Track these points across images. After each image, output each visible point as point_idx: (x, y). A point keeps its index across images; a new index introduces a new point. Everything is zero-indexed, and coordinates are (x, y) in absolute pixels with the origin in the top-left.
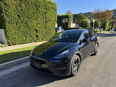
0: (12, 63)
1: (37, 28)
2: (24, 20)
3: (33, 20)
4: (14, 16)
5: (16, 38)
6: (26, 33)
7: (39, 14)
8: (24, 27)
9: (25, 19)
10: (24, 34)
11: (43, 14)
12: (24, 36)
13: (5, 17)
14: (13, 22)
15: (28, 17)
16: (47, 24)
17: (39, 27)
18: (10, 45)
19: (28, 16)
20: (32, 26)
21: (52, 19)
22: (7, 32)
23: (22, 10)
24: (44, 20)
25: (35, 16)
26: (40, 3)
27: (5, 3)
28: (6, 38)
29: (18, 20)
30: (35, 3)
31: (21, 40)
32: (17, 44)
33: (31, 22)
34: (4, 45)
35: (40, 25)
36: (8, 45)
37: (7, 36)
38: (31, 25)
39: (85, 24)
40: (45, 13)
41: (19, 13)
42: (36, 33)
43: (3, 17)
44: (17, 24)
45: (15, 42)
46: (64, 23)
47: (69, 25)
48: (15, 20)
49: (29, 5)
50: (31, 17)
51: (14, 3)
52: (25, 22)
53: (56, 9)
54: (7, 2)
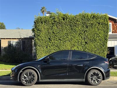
2: (54, 42)
3: (66, 42)
4: (44, 40)
8: (54, 50)
9: (56, 42)
13: (37, 41)
14: (43, 45)
22: (38, 55)
25: (69, 37)
26: (77, 21)
27: (38, 29)
29: (49, 43)
30: (70, 22)
33: (64, 44)
38: (63, 48)
41: (50, 36)
44: (47, 48)
48: (46, 43)
49: (62, 26)
50: (64, 38)
51: (46, 27)
52: (56, 45)
53: (106, 23)
54: (40, 28)
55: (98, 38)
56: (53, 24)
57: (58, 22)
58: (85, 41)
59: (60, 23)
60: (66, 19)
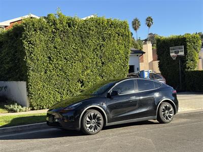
0: (29, 126)
1: (83, 78)
2: (58, 64)
3: (75, 63)
4: (41, 59)
5: (43, 97)
6: (62, 87)
7: (87, 51)
8: (58, 75)
9: (60, 62)
10: (58, 88)
11: (96, 48)
12: (58, 92)
13: (29, 61)
14: (39, 69)
16: (105, 67)
17: (88, 74)
18: (33, 109)
19: (67, 57)
20: (74, 74)
22: (30, 85)
23: (56, 48)
24: (99, 60)
25: (80, 54)
26: (90, 29)
27: (30, 41)
28: (28, 95)
29: (49, 64)
30: (80, 31)
31: (53, 99)
32: (44, 107)
33: (72, 66)
34: (24, 109)
35: (89, 71)
36: (30, 109)
37: (29, 93)
38: (72, 72)
40: (100, 46)
41: (50, 53)
42: (82, 86)
43: (26, 62)
44: (46, 73)
45: (42, 104)
47: (189, 64)
48: (44, 65)
49: (68, 37)
50: (72, 57)
51: (43, 38)
52: (60, 68)
53: (127, 34)
54: (33, 39)
55: (117, 56)
56: (54, 33)
57: (61, 31)
58: (101, 60)
59: (64, 32)
60: (74, 26)
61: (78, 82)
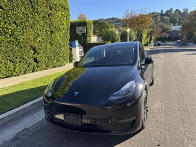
1: (35, 45)
2: (7, 28)
3: (26, 29)
6: (14, 54)
7: (37, 18)
8: (8, 42)
10: (9, 57)
11: (45, 16)
12: (10, 60)
15: (15, 23)
16: (53, 36)
17: (39, 42)
19: (17, 21)
20: (26, 41)
21: (61, 27)
23: (2, 9)
24: (48, 29)
31: (5, 69)
33: (23, 32)
35: (40, 39)
38: (24, 39)
39: (112, 37)
40: (49, 15)
42: (34, 54)
46: (80, 35)
50: (22, 22)
52: (10, 33)
61: (30, 49)
